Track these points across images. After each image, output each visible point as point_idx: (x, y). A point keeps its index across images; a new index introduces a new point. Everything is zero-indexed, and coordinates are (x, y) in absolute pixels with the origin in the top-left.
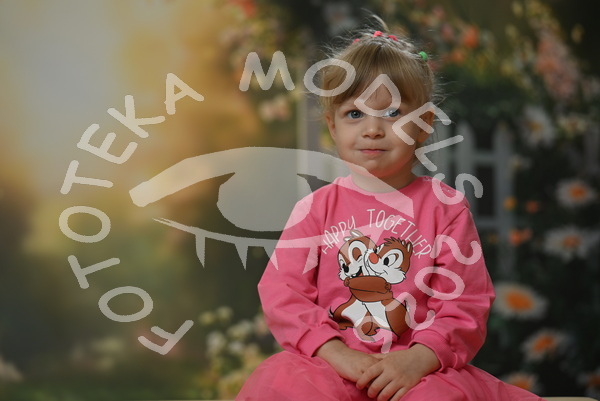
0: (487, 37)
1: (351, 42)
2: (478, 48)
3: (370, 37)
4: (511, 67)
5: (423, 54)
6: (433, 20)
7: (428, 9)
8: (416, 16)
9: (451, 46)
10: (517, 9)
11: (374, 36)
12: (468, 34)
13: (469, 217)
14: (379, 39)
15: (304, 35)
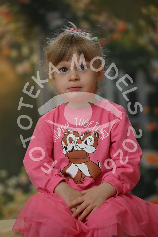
0: (130, 27)
1: (59, 35)
2: (125, 32)
3: (68, 32)
4: (143, 41)
5: (95, 38)
6: (102, 18)
7: (99, 13)
8: (94, 17)
9: (112, 31)
10: (144, 11)
11: (71, 30)
12: (120, 25)
13: (126, 116)
14: (73, 32)
15: (37, 29)
